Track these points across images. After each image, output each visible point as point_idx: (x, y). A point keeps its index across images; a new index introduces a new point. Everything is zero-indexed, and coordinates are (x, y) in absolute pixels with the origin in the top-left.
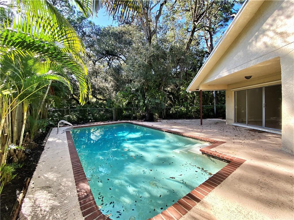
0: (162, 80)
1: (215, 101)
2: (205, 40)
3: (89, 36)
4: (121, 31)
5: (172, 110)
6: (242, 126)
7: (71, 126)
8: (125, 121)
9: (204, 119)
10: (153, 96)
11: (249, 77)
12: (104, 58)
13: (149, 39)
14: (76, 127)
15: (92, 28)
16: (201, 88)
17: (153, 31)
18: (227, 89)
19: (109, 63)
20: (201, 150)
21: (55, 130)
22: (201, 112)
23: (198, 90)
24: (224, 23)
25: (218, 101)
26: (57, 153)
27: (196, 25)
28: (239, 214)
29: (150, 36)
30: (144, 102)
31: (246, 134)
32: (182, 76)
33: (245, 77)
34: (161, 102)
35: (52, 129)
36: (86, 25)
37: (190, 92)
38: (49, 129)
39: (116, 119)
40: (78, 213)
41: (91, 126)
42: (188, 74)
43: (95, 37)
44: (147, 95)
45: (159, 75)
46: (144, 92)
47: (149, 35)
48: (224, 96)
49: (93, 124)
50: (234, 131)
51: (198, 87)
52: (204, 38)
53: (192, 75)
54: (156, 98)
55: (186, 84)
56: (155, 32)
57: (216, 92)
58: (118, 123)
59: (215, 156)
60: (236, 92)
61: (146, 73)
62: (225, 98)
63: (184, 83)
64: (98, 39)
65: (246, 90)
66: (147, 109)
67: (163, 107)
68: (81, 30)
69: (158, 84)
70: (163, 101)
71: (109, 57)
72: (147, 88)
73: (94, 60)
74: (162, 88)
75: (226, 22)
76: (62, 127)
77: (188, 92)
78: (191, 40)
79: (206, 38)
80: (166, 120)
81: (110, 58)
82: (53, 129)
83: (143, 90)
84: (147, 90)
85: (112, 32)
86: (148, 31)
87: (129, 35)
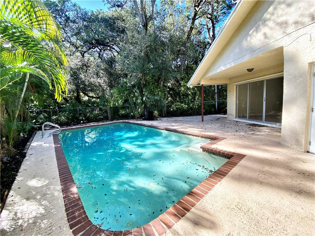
0: (161, 74)
1: (216, 96)
2: (207, 29)
3: (74, 22)
4: (113, 16)
5: (174, 107)
6: (243, 121)
7: (59, 128)
8: (122, 121)
9: (206, 115)
10: (152, 93)
11: (251, 70)
12: (94, 49)
13: (145, 26)
14: (66, 129)
15: (77, 12)
16: (203, 83)
17: (150, 17)
18: (229, 83)
19: (99, 54)
20: (201, 148)
21: (39, 133)
22: (202, 108)
23: (200, 84)
24: (227, 11)
25: (219, 96)
26: (42, 160)
27: (197, 11)
28: (239, 211)
29: (147, 23)
30: (142, 99)
31: (247, 129)
32: (182, 69)
33: (247, 70)
34: (161, 99)
35: (36, 133)
36: (69, 8)
37: (191, 87)
38: (33, 132)
39: (112, 118)
40: (65, 226)
41: (82, 127)
42: (190, 67)
43: (81, 24)
44: (145, 92)
45: (158, 68)
46: (141, 88)
47: (145, 21)
48: (226, 91)
49: (86, 125)
50: (235, 127)
51: (200, 81)
52: (206, 27)
53: (194, 69)
54: (155, 95)
55: (187, 79)
56: (151, 18)
57: (218, 86)
58: (113, 123)
59: (216, 152)
60: (238, 86)
61: (143, 66)
62: (227, 93)
63: (185, 77)
64: (85, 26)
65: (247, 84)
66: (145, 107)
67: (163, 104)
68: (64, 15)
69: (157, 78)
70: (163, 98)
71: (99, 47)
72: (144, 83)
73: (83, 51)
74: (162, 83)
75: (229, 9)
76: (49, 129)
77: (189, 87)
78: (192, 28)
79: (208, 28)
80: (166, 118)
81: (100, 49)
82: (38, 132)
83: (141, 86)
84: (145, 85)
85: (101, 17)
86: (144, 17)
87: (122, 21)
